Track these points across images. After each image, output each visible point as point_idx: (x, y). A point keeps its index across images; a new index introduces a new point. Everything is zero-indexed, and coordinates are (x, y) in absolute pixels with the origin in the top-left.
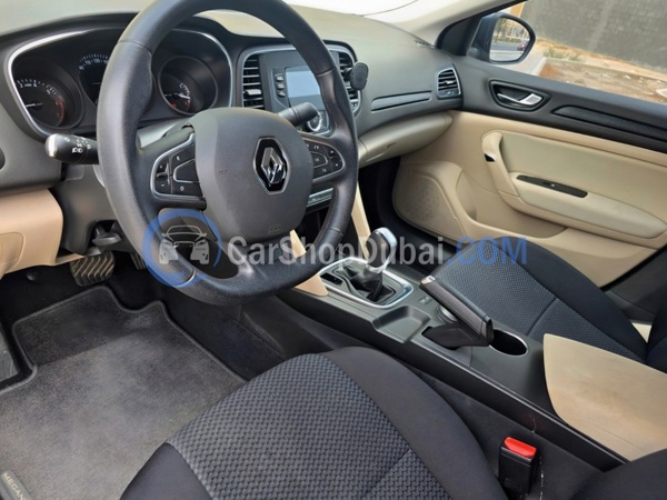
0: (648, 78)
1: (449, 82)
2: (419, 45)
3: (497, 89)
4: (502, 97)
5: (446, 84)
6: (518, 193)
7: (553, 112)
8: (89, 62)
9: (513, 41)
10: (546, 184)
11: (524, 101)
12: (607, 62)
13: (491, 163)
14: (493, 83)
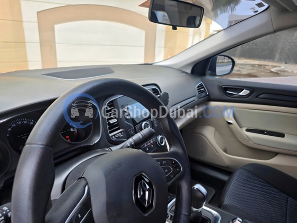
0: (265, 65)
1: (202, 90)
2: (184, 74)
3: (226, 89)
4: (229, 93)
5: (201, 91)
6: (249, 139)
7: (257, 97)
8: (14, 125)
9: (221, 62)
10: (262, 132)
11: (241, 94)
12: (245, 60)
13: (231, 125)
14: (223, 87)
